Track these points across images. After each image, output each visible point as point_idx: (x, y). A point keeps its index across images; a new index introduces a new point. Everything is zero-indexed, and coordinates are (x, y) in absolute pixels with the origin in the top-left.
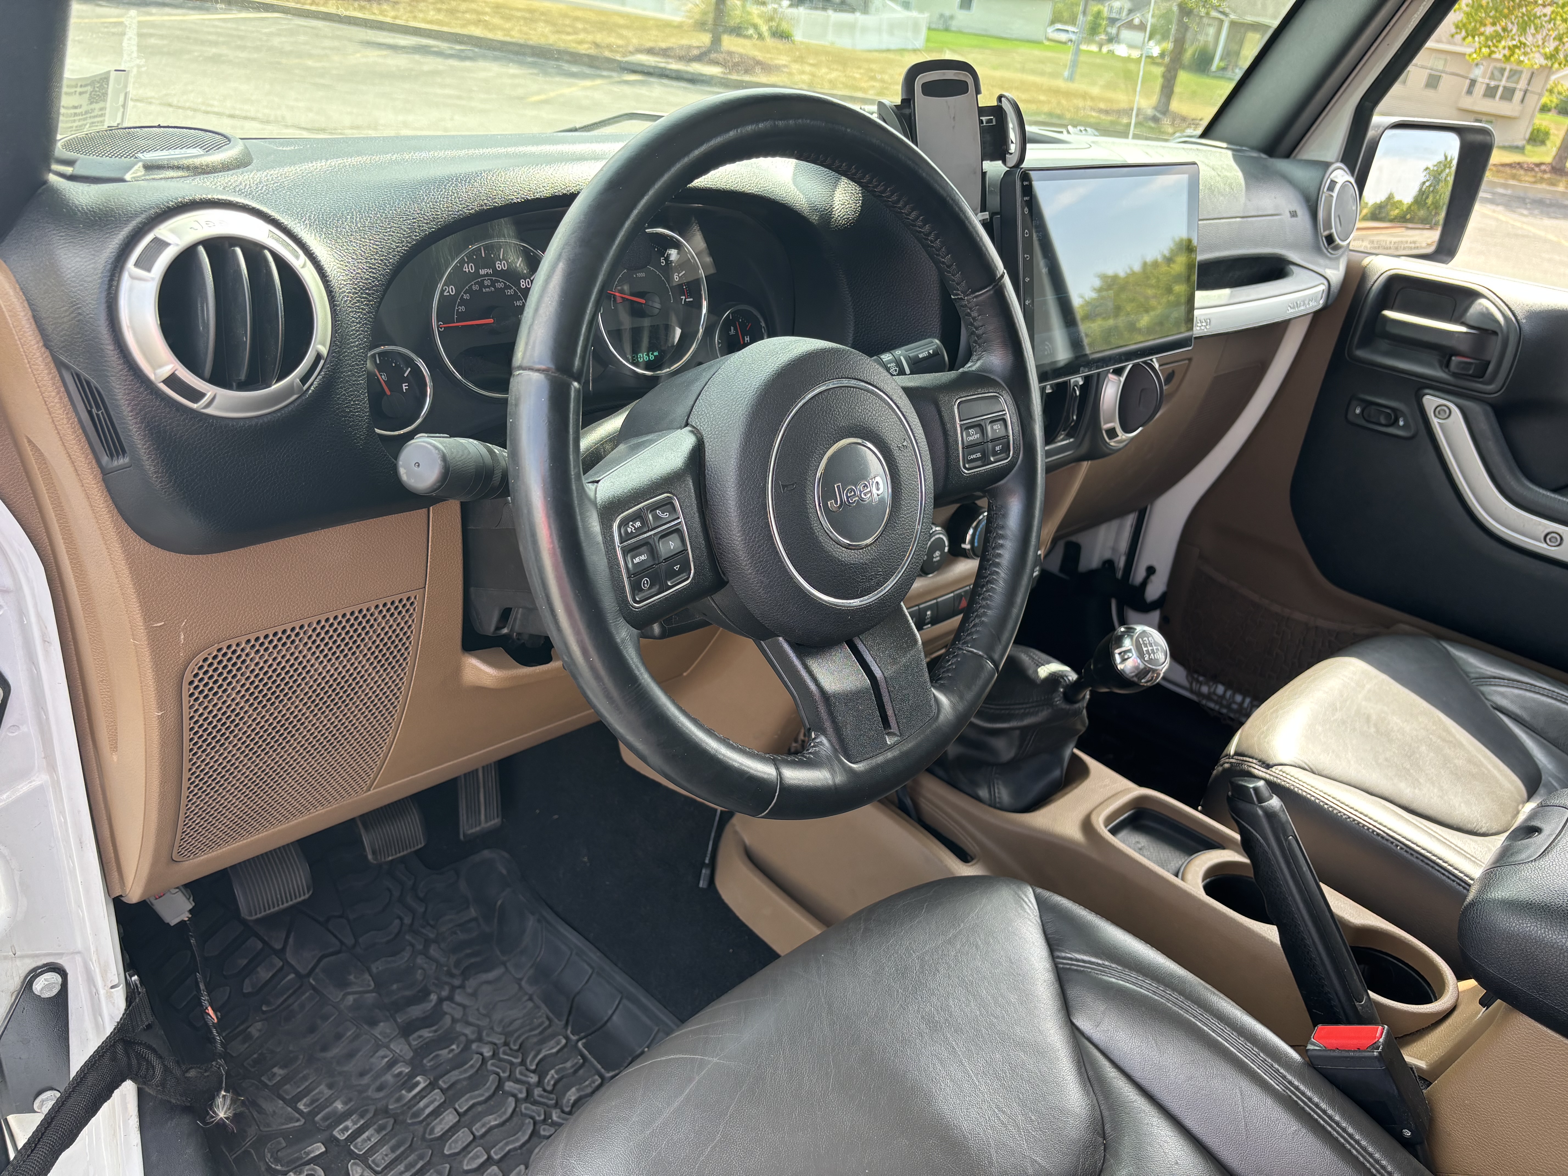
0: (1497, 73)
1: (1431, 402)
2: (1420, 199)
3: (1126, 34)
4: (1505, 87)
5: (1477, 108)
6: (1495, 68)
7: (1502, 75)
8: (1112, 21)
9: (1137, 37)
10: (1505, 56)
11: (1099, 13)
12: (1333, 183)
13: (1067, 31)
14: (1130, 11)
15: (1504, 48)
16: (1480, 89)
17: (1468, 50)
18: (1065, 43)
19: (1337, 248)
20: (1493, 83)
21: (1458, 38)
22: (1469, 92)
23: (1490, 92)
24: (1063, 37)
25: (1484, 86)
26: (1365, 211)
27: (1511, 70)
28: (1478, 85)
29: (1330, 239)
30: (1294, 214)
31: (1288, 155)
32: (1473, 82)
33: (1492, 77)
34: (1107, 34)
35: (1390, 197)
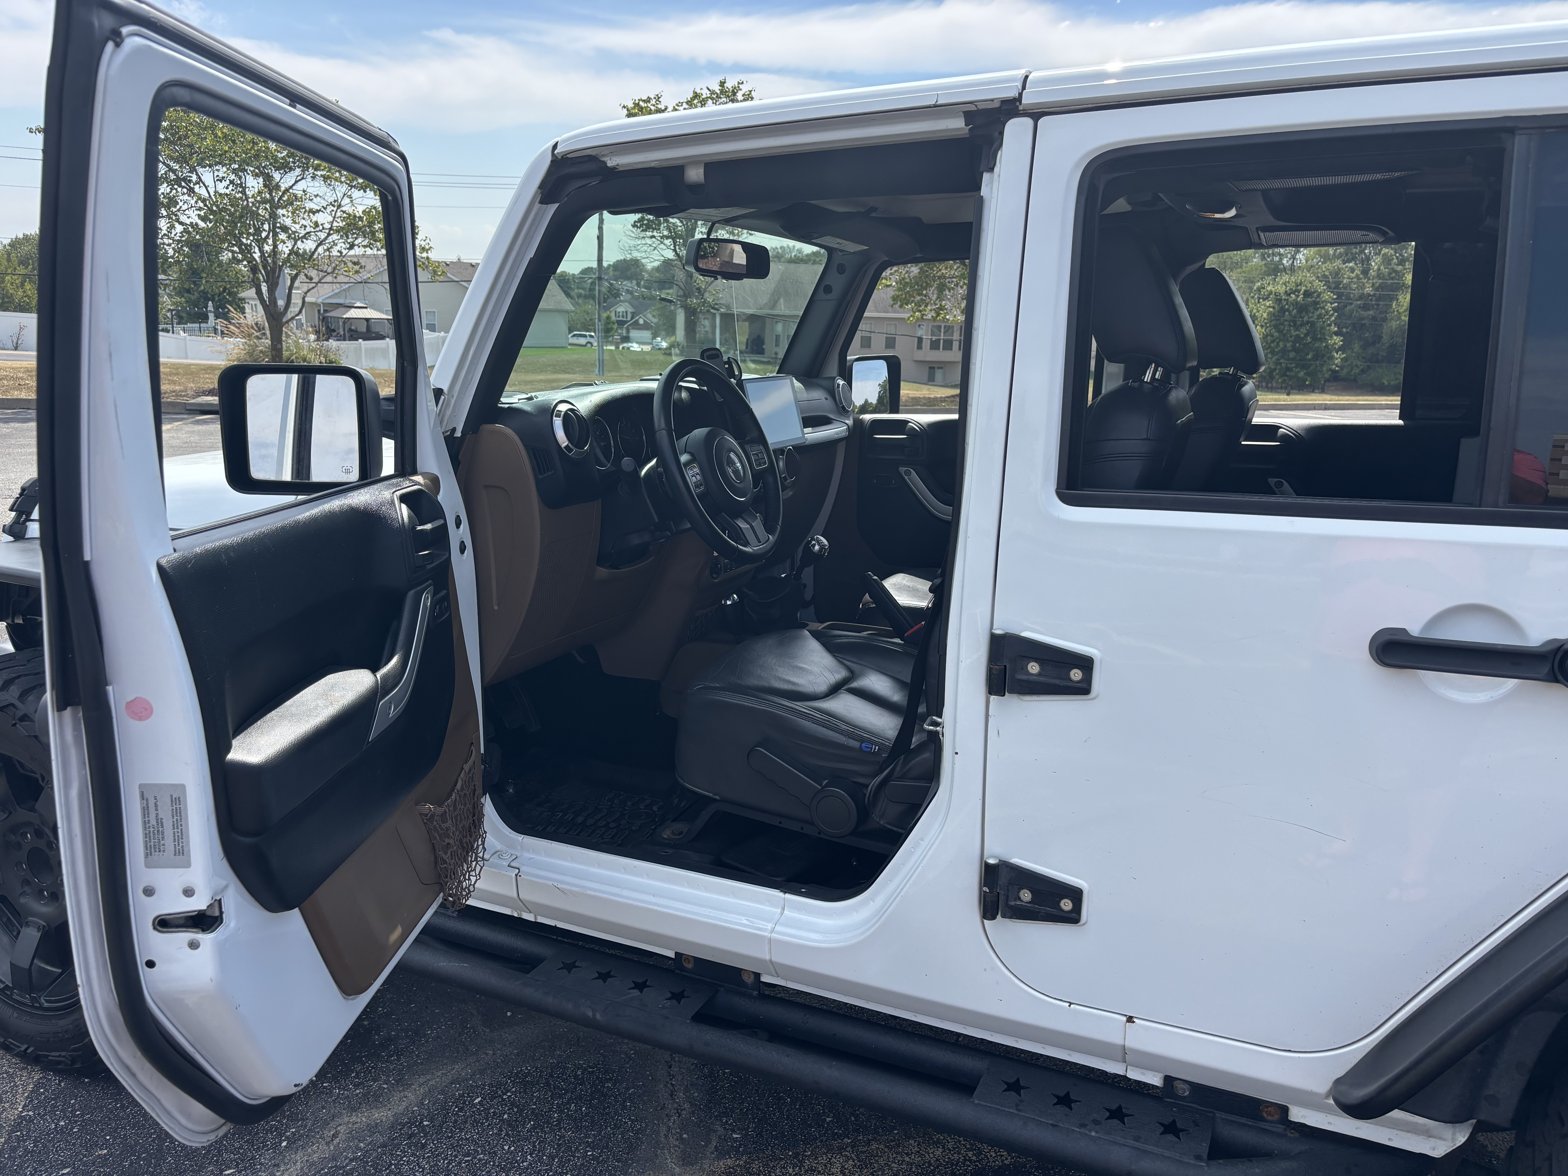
0: (935, 330)
1: (902, 470)
2: (880, 399)
3: (634, 334)
4: (943, 339)
5: (928, 359)
6: (933, 326)
7: (940, 331)
8: (621, 323)
9: (647, 334)
10: (932, 316)
11: (608, 318)
12: (839, 385)
13: (585, 336)
14: (633, 315)
15: (931, 310)
16: (926, 344)
17: (906, 316)
18: (585, 346)
19: (848, 411)
20: (934, 338)
21: (897, 306)
22: (920, 347)
23: (935, 345)
24: (582, 341)
25: (929, 341)
26: (856, 410)
27: (945, 327)
28: (924, 341)
29: (843, 407)
30: (826, 399)
31: (817, 377)
32: (920, 340)
33: (933, 334)
34: (620, 335)
35: (866, 401)
